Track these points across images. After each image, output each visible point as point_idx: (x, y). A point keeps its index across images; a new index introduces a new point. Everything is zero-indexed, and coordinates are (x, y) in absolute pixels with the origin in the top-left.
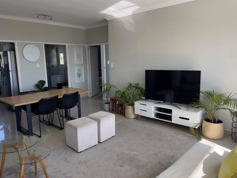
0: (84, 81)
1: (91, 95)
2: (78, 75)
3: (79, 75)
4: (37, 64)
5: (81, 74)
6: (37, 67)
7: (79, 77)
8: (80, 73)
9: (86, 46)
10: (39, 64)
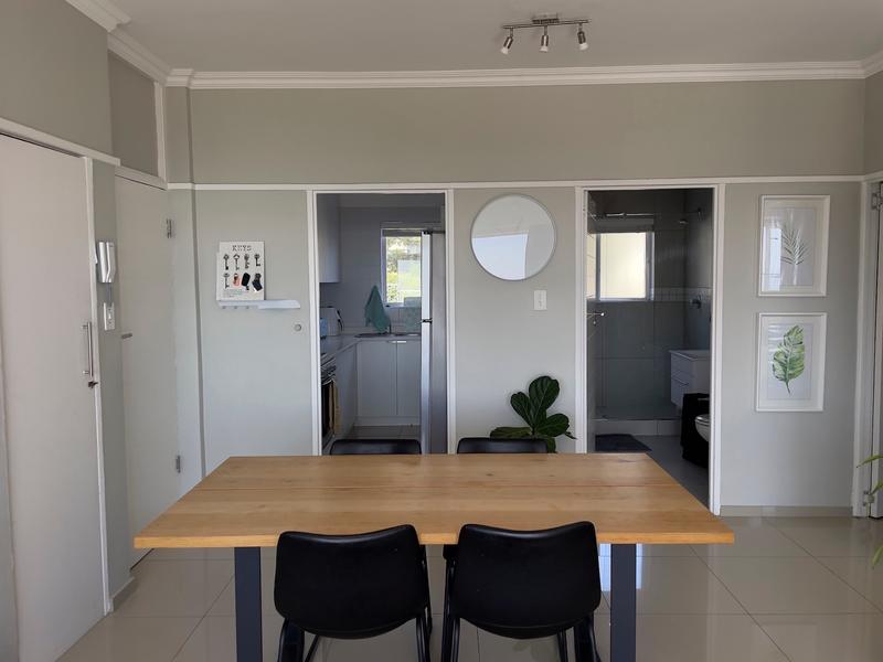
0: (820, 407)
1: (874, 507)
2: (780, 369)
3: (789, 368)
4: (536, 293)
5: (806, 362)
6: (537, 307)
7: (786, 380)
8: (795, 352)
9: (858, 184)
10: (544, 293)
